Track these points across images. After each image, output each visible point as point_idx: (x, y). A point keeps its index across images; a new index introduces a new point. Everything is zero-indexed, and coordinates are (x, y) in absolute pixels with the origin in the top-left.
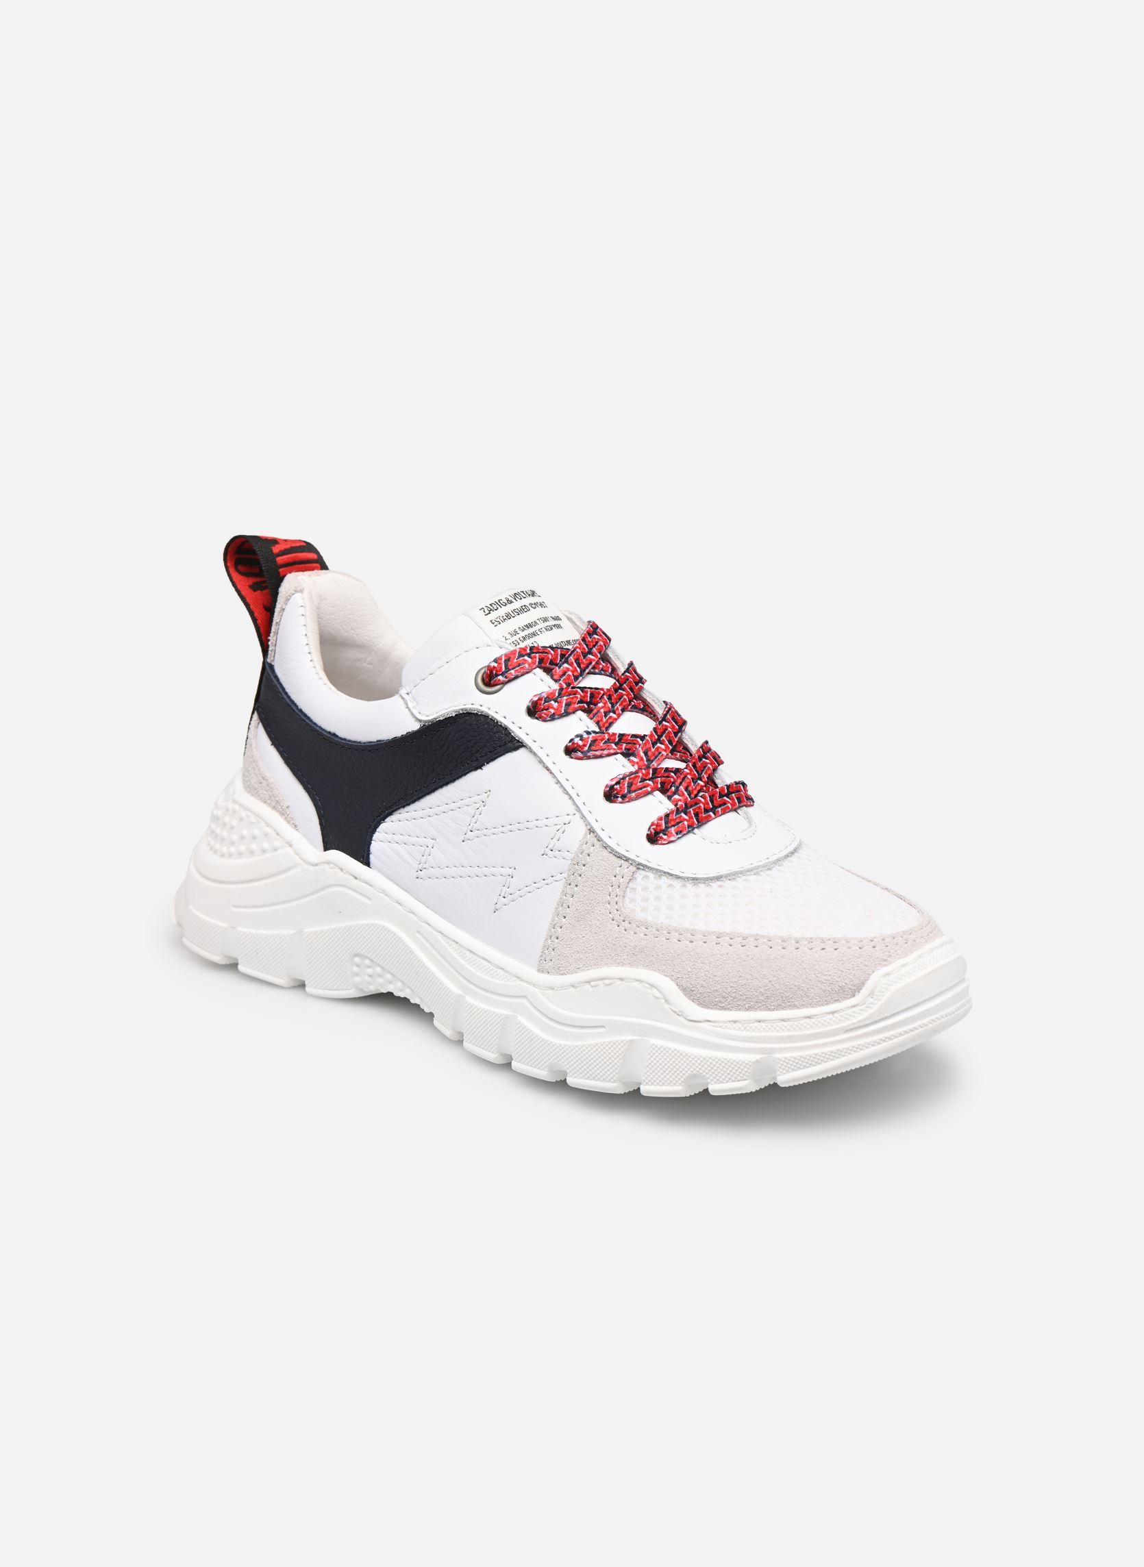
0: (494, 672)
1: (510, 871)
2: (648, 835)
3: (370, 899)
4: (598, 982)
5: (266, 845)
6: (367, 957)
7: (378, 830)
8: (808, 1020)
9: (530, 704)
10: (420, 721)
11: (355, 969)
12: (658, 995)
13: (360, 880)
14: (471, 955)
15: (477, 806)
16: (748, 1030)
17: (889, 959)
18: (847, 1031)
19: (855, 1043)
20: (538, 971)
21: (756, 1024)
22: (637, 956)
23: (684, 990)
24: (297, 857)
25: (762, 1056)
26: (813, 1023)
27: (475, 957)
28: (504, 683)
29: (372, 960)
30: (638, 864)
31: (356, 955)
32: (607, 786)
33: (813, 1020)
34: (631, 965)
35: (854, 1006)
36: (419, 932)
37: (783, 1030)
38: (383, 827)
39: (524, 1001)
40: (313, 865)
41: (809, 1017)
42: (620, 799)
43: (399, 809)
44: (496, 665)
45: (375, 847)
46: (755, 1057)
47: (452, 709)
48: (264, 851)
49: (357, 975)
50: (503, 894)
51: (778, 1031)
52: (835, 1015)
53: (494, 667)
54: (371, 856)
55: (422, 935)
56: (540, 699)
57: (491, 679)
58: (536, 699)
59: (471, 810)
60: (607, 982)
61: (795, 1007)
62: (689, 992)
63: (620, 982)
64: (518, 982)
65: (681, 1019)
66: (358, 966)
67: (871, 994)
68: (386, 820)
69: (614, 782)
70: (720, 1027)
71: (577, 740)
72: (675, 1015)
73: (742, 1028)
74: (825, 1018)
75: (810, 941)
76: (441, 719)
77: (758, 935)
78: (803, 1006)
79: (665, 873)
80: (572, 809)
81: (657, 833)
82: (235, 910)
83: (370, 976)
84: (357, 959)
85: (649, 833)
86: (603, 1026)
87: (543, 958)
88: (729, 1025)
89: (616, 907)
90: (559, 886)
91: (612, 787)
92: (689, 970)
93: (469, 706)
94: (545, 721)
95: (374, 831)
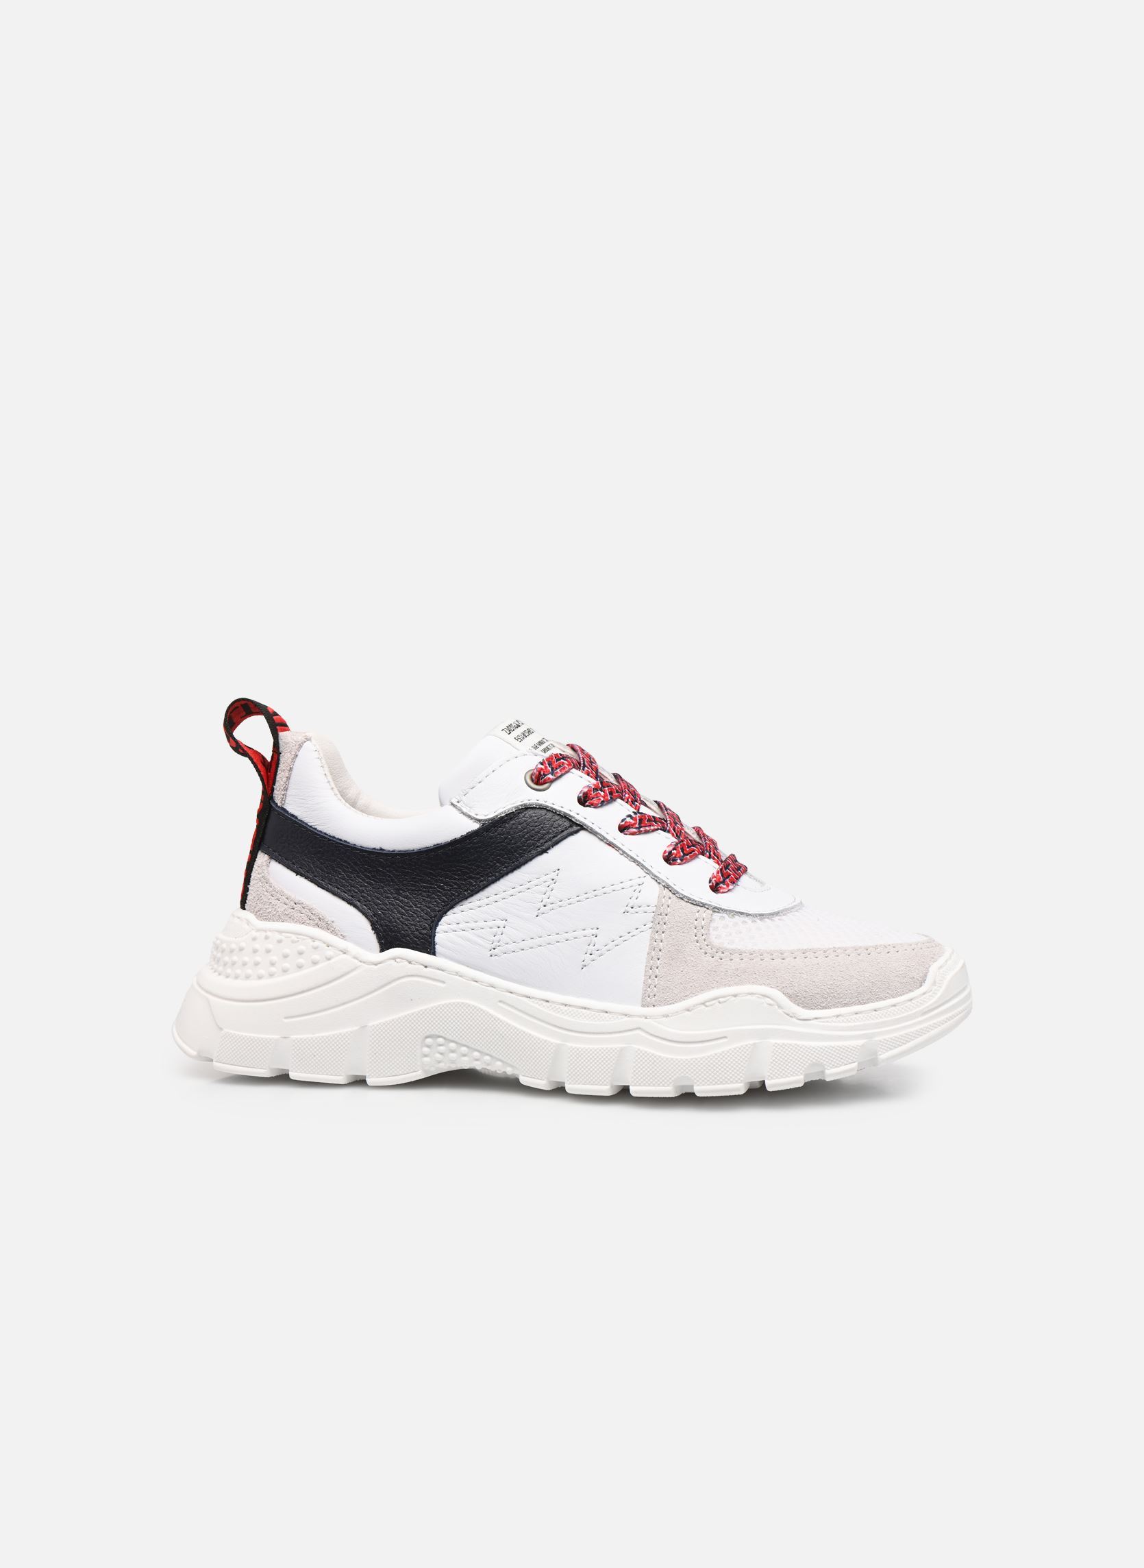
0: (542, 773)
1: (595, 931)
2: (710, 886)
3: (444, 982)
4: (713, 1002)
5: (316, 957)
6: (439, 1037)
7: (440, 923)
8: (894, 1008)
9: (581, 795)
10: (479, 821)
11: (426, 1050)
12: (771, 1002)
13: (431, 967)
14: (566, 1008)
15: (547, 884)
16: (849, 1022)
17: (935, 957)
18: (925, 1013)
19: (931, 1023)
20: (643, 1006)
21: (855, 1016)
22: (740, 977)
23: (790, 997)
24: (356, 961)
25: (865, 1041)
26: (898, 1010)
27: (571, 1009)
28: (552, 781)
29: (444, 1038)
30: (714, 908)
31: (427, 1037)
32: (665, 852)
33: (897, 1007)
34: (737, 984)
35: (924, 994)
36: (500, 1001)
37: (877, 1018)
38: (445, 919)
39: (638, 1032)
40: (376, 965)
41: (894, 1006)
42: (679, 861)
43: (461, 901)
44: (543, 767)
45: (439, 938)
46: (861, 1042)
47: (512, 806)
48: (315, 963)
49: (426, 1056)
50: (589, 952)
51: (873, 1019)
52: (913, 1001)
53: (542, 769)
54: (437, 947)
55: (504, 1003)
56: (589, 791)
57: (539, 779)
58: (586, 790)
59: (542, 888)
60: (721, 1000)
61: (881, 999)
62: (795, 998)
63: (734, 998)
64: (626, 1019)
65: (794, 1020)
66: (428, 1046)
67: (934, 983)
68: (448, 913)
69: (671, 848)
70: (827, 1022)
71: (629, 820)
72: (788, 1017)
73: (845, 1020)
74: (906, 1005)
75: (876, 948)
76: (503, 815)
77: (835, 948)
78: (887, 998)
79: (737, 912)
80: (642, 873)
81: (717, 884)
82: (286, 1020)
83: (441, 1054)
84: (429, 1041)
85: (711, 884)
86: (725, 1037)
87: (646, 996)
88: (834, 1019)
89: (706, 943)
90: (647, 935)
91: (670, 853)
92: (791, 980)
93: (526, 802)
94: (596, 807)
95: (437, 925)
